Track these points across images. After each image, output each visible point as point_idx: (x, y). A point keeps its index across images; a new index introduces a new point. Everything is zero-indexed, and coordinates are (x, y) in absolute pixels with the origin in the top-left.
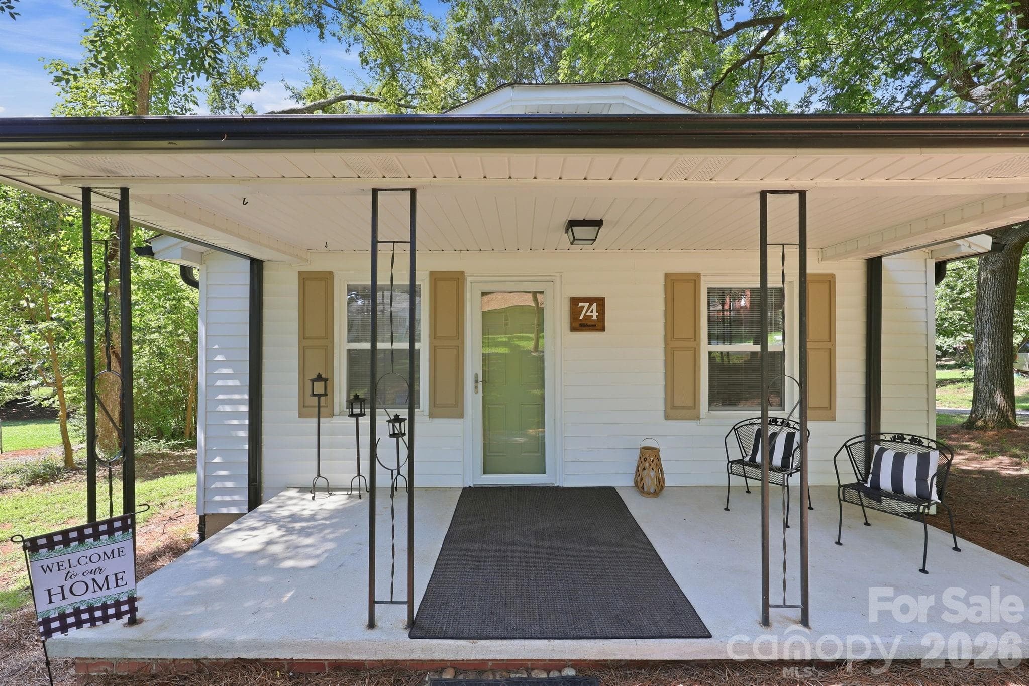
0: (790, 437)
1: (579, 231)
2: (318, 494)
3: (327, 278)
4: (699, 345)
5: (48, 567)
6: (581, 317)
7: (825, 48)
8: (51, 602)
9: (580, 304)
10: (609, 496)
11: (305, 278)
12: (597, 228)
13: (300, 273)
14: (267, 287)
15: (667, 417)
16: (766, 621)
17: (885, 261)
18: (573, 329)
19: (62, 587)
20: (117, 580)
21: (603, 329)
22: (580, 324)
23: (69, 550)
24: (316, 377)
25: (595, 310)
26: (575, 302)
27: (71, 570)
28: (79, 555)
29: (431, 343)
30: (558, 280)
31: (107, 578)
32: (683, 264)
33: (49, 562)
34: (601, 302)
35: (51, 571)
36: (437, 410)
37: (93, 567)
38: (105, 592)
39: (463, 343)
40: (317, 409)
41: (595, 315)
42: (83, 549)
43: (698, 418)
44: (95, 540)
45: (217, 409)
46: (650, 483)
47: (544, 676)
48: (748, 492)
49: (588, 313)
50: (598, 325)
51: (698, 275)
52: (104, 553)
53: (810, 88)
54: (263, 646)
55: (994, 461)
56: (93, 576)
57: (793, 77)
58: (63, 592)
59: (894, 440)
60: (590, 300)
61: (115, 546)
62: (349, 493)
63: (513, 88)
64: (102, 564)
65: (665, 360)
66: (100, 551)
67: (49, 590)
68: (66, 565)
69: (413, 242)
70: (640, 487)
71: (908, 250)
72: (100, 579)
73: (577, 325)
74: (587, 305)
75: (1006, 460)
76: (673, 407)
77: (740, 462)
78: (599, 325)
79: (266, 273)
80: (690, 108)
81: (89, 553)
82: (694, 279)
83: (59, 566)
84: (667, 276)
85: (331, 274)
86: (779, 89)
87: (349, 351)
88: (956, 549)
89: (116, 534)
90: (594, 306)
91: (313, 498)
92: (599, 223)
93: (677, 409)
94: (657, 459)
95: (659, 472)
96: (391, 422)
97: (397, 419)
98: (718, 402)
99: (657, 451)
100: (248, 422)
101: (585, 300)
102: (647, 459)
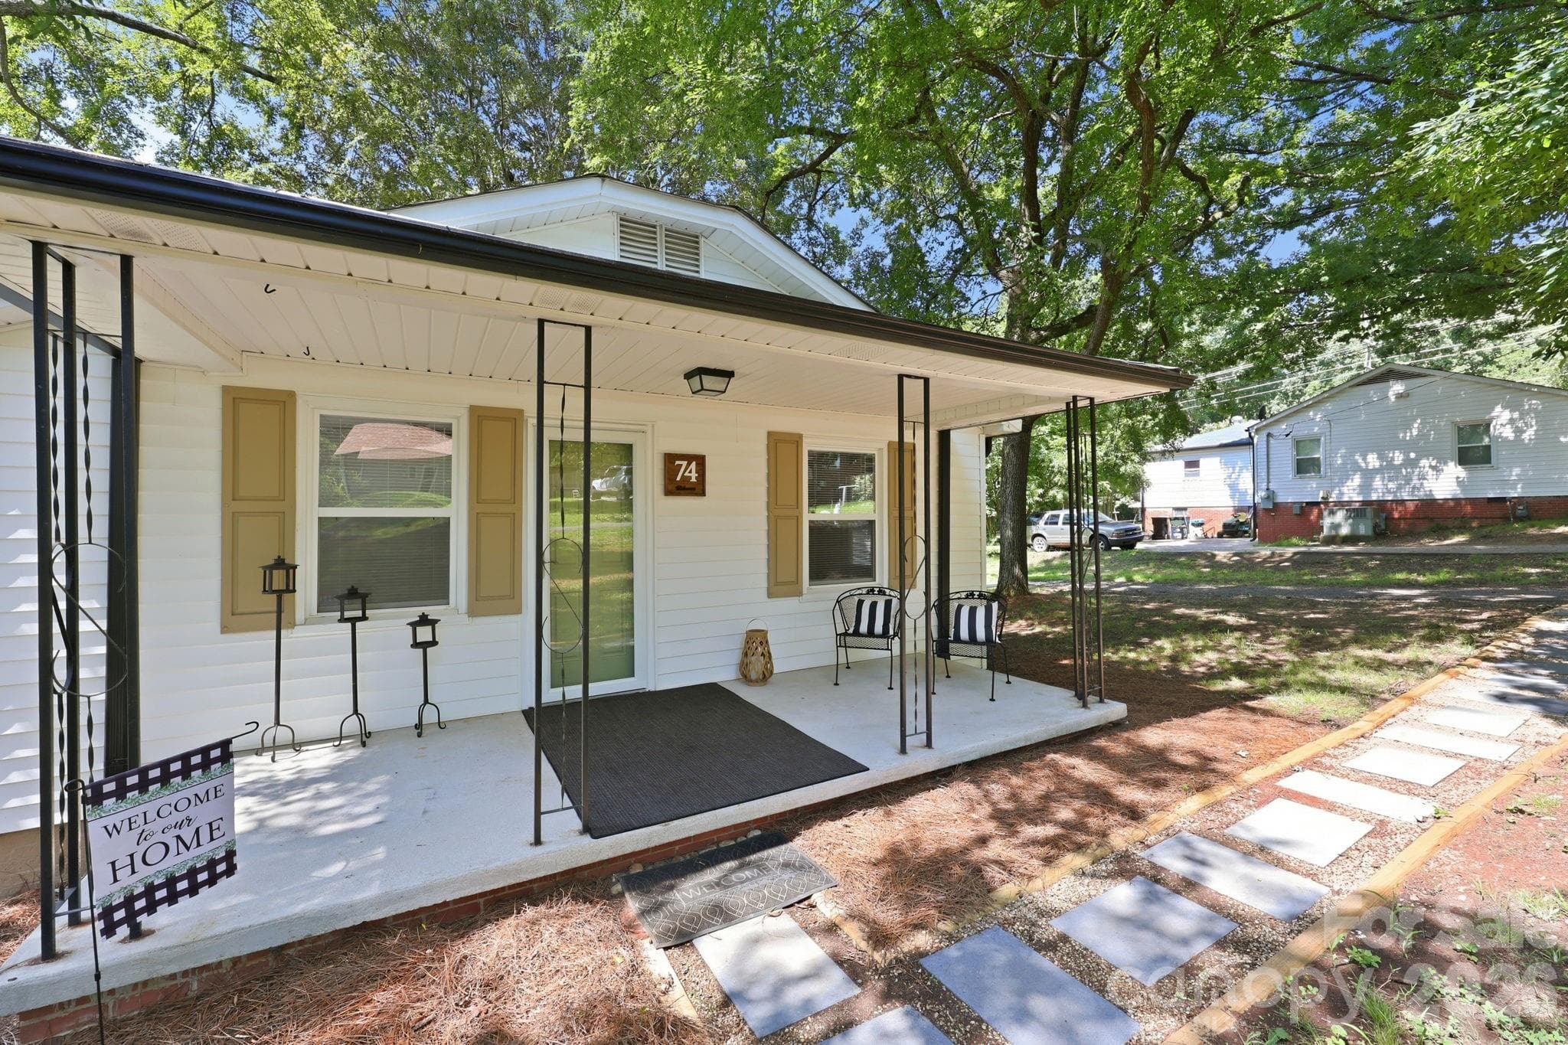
0: (888, 604)
1: (709, 382)
2: (279, 755)
3: (283, 402)
4: (801, 513)
5: (115, 826)
6: (678, 479)
7: (879, 182)
8: (116, 880)
9: (677, 462)
10: (711, 693)
11: (235, 400)
12: (727, 379)
13: (226, 390)
14: (148, 408)
15: (770, 595)
16: (903, 750)
17: (952, 433)
18: (668, 492)
19: (132, 856)
20: (211, 831)
21: (703, 493)
22: (676, 487)
23: (146, 797)
24: (273, 562)
25: (694, 471)
26: (670, 459)
27: (146, 827)
28: (158, 803)
29: (471, 509)
30: (649, 429)
31: (197, 831)
32: (786, 422)
33: (116, 819)
34: (700, 460)
35: (118, 832)
36: (482, 603)
37: (178, 817)
38: (195, 852)
39: (520, 509)
40: (274, 615)
41: (694, 476)
42: (167, 793)
43: (800, 594)
44: (183, 779)
45: (18, 633)
46: (756, 668)
47: (733, 843)
48: (848, 668)
49: (687, 474)
50: (697, 489)
51: (800, 436)
52: (196, 795)
53: (862, 220)
54: (401, 897)
55: (1016, 625)
56: (177, 832)
57: (846, 203)
58: (132, 864)
59: (967, 597)
60: (689, 458)
61: (211, 785)
62: (337, 743)
63: (603, 181)
64: (192, 812)
65: (768, 531)
66: (190, 793)
67: (113, 863)
68: (140, 820)
69: (587, 387)
70: (745, 678)
71: (970, 426)
72: (187, 834)
73: (672, 487)
74: (684, 463)
75: (1023, 622)
76: (777, 584)
77: (846, 634)
78: (699, 489)
79: (146, 384)
80: (867, 304)
81: (173, 799)
82: (796, 440)
83: (130, 824)
84: (770, 434)
85: (291, 395)
86: (833, 213)
87: (322, 521)
88: (1008, 682)
89: (213, 767)
90: (693, 465)
91: (273, 760)
92: (729, 374)
93: (780, 585)
94: (764, 642)
95: (767, 656)
96: (414, 625)
97: (424, 620)
98: (819, 574)
99: (763, 633)
100: (103, 650)
101: (683, 457)
102: (756, 643)
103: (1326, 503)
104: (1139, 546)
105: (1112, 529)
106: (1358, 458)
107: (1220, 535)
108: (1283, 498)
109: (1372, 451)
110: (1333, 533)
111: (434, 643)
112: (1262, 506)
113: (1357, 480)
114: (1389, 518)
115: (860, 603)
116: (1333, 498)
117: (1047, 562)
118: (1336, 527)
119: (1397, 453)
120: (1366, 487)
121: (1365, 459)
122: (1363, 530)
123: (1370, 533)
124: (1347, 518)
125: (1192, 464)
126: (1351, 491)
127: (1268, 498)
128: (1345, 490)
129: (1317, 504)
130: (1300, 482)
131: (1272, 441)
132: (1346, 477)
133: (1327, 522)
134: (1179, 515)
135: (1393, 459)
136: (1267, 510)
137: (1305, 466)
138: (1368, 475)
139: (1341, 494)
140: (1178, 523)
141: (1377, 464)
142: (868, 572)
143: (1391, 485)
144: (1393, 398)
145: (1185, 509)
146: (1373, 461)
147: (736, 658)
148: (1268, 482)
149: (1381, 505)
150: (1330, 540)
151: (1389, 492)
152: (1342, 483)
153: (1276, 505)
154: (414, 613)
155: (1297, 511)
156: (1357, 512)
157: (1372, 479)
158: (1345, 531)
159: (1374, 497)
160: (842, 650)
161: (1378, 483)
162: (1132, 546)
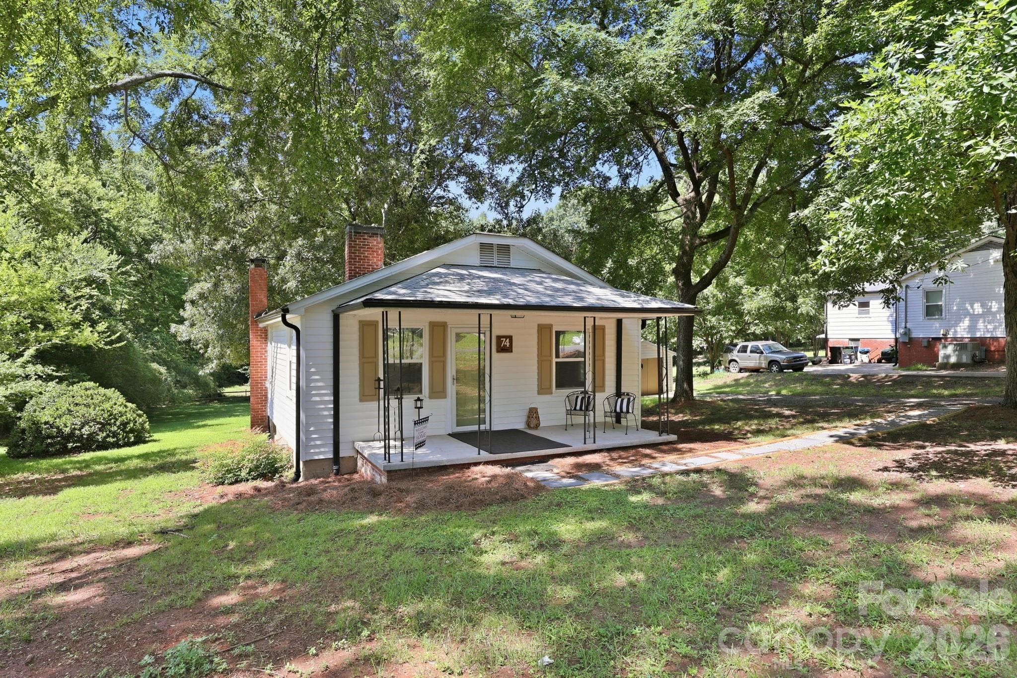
3: (375, 324)
4: (551, 358)
6: (502, 345)
9: (502, 339)
10: (516, 431)
11: (363, 325)
13: (360, 322)
15: (539, 394)
16: (585, 443)
17: (623, 319)
18: (499, 351)
21: (511, 352)
22: (502, 349)
25: (508, 342)
26: (499, 338)
29: (430, 360)
34: (510, 338)
36: (434, 395)
39: (446, 359)
40: (376, 396)
41: (508, 345)
43: (552, 393)
46: (533, 422)
48: (572, 425)
49: (505, 344)
50: (509, 350)
51: (551, 324)
60: (506, 337)
65: (538, 367)
70: (528, 425)
73: (500, 349)
74: (504, 339)
75: (681, 415)
77: (570, 410)
79: (341, 321)
82: (550, 327)
84: (539, 325)
85: (377, 322)
88: (637, 430)
90: (508, 340)
93: (543, 389)
94: (537, 412)
95: (538, 418)
96: (416, 401)
97: (419, 399)
98: (560, 385)
99: (536, 409)
100: (332, 406)
101: (503, 337)
102: (533, 414)
103: (946, 339)
104: (806, 369)
105: (784, 357)
106: (968, 306)
107: (879, 361)
108: (917, 334)
109: (977, 301)
110: (945, 361)
111: (421, 407)
112: (901, 340)
113: (966, 322)
114: (988, 351)
115: (577, 397)
116: (950, 335)
117: (736, 380)
118: (947, 357)
119: (994, 303)
120: (972, 328)
121: (972, 307)
122: (965, 359)
123: (969, 361)
124: (955, 351)
125: (864, 305)
126: (962, 330)
127: (905, 334)
128: (958, 329)
129: (939, 339)
130: (927, 322)
131: (909, 292)
132: (960, 320)
133: (942, 353)
134: (852, 344)
135: (991, 307)
136: (904, 343)
137: (932, 311)
138: (974, 318)
139: (956, 332)
140: (849, 352)
141: (980, 311)
142: (583, 384)
143: (990, 327)
144: (992, 262)
145: (858, 340)
146: (978, 308)
147: (524, 419)
148: (906, 322)
149: (982, 340)
150: (944, 366)
151: (988, 331)
152: (956, 325)
153: (911, 339)
154: (416, 397)
155: (925, 344)
156: (961, 346)
157: (977, 322)
158: (953, 360)
159: (978, 335)
160: (569, 416)
161: (981, 325)
162: (801, 369)
